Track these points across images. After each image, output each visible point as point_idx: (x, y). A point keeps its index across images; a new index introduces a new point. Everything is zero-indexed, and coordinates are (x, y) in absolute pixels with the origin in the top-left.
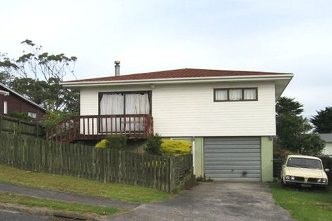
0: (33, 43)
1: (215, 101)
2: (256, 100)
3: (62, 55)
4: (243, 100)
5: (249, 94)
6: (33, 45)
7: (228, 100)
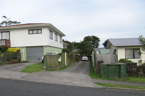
0: (6, 17)
1: (29, 34)
2: (41, 33)
3: (16, 21)
4: (37, 33)
5: (39, 31)
6: (6, 18)
7: (33, 34)
